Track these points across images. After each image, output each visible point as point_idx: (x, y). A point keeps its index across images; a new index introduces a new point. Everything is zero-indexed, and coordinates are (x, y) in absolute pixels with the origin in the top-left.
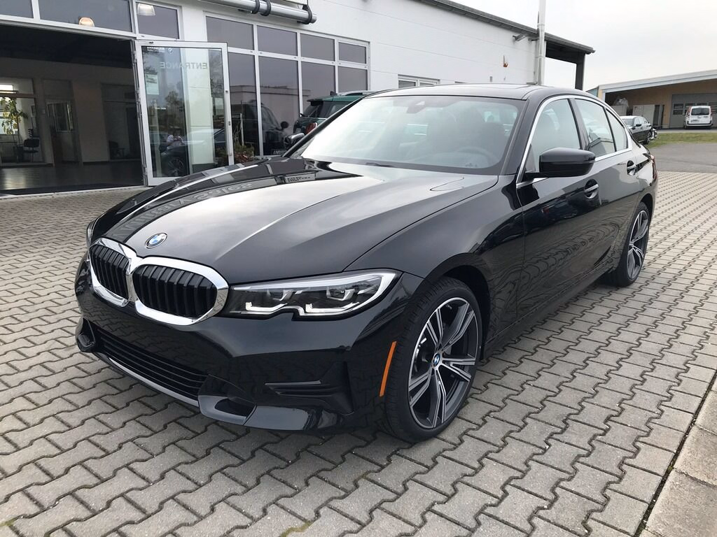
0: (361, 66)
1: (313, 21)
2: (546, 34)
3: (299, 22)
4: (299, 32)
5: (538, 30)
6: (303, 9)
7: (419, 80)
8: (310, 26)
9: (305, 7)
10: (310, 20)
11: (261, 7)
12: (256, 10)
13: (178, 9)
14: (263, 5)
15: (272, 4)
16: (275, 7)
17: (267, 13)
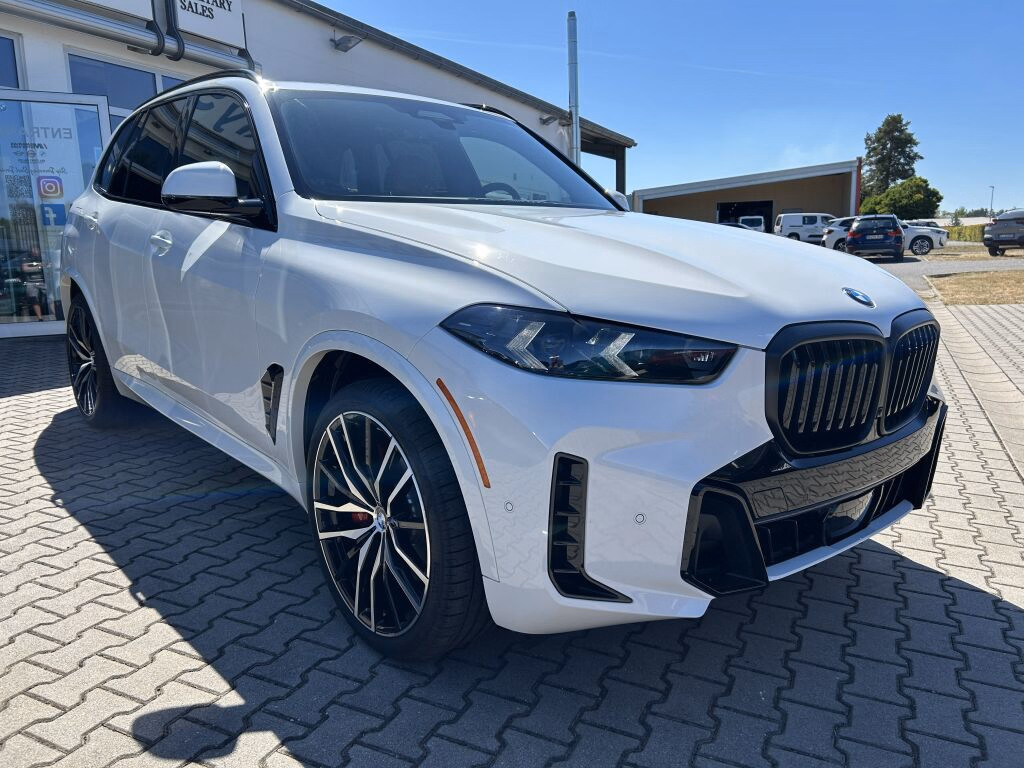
2: (581, 119)
5: (571, 113)
6: (239, 55)
9: (243, 54)
11: (166, 45)
12: (158, 50)
13: (15, 39)
14: (170, 42)
15: (185, 42)
16: (191, 47)
17: (177, 56)
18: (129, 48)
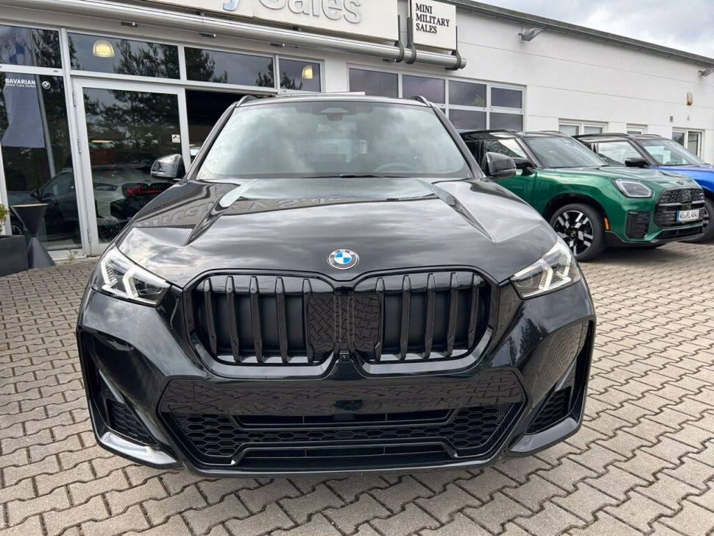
0: (515, 111)
1: (463, 67)
3: (447, 69)
4: (447, 79)
7: (583, 123)
8: (459, 72)
10: (458, 66)
11: (405, 55)
12: (400, 59)
13: (320, 63)
14: (408, 53)
15: (417, 51)
16: (421, 54)
17: (412, 61)
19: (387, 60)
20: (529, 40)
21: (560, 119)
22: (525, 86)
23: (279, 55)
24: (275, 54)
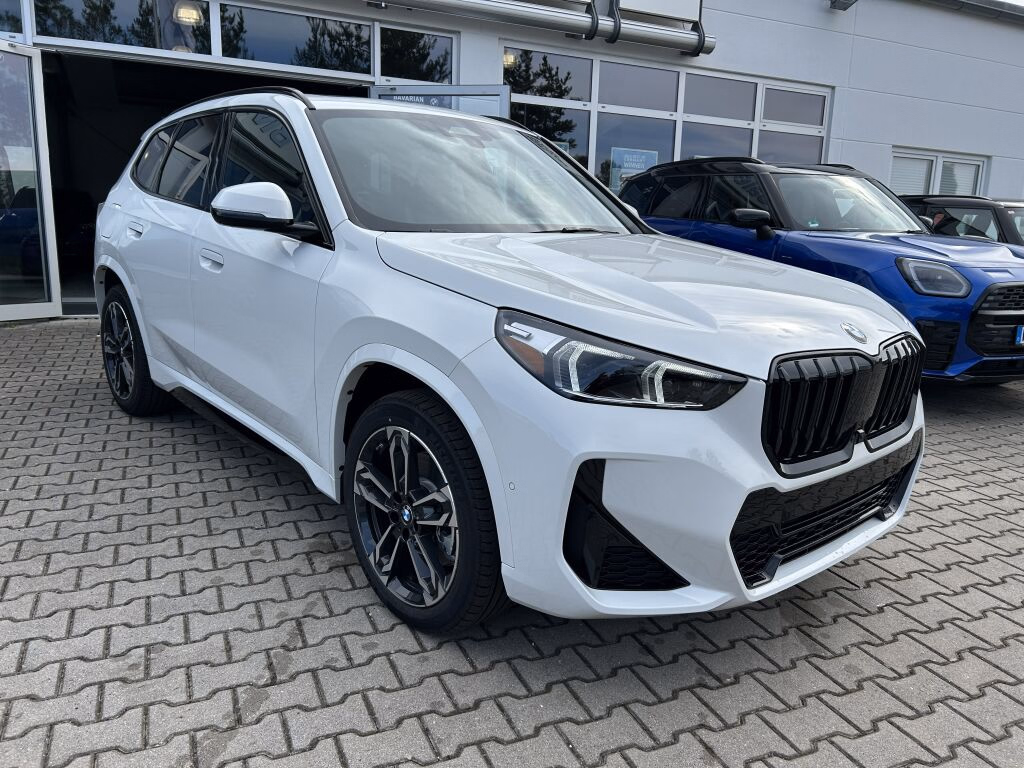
0: (812, 130)
1: (709, 51)
3: (684, 54)
4: (683, 72)
6: (693, 29)
7: (940, 155)
8: (702, 60)
9: (696, 26)
10: (700, 48)
11: (600, 27)
12: (592, 33)
13: (454, 37)
14: (606, 23)
15: (622, 21)
16: (628, 27)
17: (614, 37)
18: (567, 35)
19: (573, 36)
20: (845, 9)
21: (894, 146)
22: (833, 88)
23: (380, 21)
24: (374, 20)
